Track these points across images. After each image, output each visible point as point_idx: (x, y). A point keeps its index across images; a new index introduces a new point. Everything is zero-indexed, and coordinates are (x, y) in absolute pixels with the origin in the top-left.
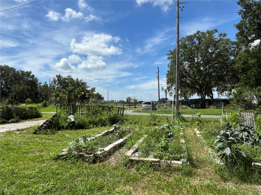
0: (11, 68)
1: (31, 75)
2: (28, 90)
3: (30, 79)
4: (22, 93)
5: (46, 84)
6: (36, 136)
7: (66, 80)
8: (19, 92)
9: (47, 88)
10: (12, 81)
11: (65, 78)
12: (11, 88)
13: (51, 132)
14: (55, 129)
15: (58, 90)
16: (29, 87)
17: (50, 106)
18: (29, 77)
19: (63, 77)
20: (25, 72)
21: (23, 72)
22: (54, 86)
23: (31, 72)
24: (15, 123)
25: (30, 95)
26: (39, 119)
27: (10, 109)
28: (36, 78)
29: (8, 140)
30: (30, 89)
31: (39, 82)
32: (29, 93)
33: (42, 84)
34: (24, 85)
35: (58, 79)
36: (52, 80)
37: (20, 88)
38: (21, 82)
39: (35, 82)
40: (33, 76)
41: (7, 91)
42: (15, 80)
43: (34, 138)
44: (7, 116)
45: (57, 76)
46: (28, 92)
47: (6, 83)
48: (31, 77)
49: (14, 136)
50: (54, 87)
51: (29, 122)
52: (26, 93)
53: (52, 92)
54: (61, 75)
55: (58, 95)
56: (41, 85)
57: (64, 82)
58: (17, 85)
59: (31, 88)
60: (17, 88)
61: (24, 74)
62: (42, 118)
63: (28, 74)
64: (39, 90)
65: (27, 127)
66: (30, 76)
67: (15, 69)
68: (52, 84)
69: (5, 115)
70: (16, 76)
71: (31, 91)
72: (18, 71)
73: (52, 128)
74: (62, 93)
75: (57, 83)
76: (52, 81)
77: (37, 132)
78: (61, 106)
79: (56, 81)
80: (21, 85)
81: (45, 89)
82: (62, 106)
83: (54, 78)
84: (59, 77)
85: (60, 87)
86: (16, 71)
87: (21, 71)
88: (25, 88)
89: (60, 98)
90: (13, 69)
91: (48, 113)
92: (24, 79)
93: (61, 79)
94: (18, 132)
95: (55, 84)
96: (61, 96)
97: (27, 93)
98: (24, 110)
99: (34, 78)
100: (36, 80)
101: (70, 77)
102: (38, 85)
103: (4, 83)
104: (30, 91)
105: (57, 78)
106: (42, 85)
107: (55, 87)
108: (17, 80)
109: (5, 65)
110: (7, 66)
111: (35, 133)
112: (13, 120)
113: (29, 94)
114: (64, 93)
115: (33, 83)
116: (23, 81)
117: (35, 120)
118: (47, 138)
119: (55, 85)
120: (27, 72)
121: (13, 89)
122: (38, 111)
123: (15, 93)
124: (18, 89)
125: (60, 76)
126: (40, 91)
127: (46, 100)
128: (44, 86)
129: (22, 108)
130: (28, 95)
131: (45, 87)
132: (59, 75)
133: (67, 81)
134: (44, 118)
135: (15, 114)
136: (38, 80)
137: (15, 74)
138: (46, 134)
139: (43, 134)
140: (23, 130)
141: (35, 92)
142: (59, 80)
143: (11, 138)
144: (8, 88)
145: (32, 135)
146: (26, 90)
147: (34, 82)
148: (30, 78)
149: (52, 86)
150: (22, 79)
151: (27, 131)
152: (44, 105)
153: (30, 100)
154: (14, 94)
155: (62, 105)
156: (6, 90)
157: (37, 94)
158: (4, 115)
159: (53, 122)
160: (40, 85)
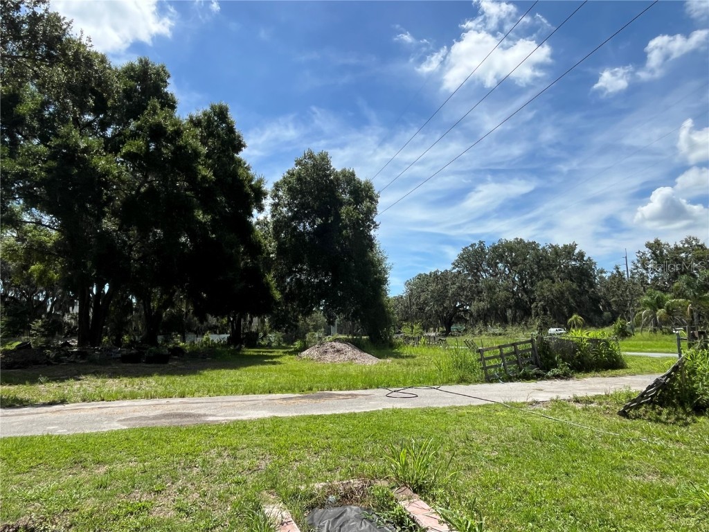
0: (529, 243)
1: (577, 251)
2: (573, 292)
3: (573, 263)
4: (559, 301)
5: (618, 272)
6: (629, 422)
7: (681, 253)
8: (552, 300)
9: (624, 284)
10: (532, 274)
11: (677, 248)
12: (533, 292)
13: (673, 418)
14: (684, 409)
15: (657, 286)
16: (575, 286)
17: (639, 334)
18: (571, 259)
19: (668, 244)
20: (560, 247)
21: (555, 248)
22: (642, 274)
23: (576, 245)
24: (562, 379)
25: (578, 306)
26: (621, 371)
27: (548, 343)
28: (589, 258)
29: (562, 424)
30: (578, 289)
31: (598, 267)
32: (574, 300)
33: (605, 273)
34: (561, 280)
35: (654, 253)
36: (635, 258)
37: (553, 289)
38: (554, 273)
39: (587, 270)
40: (581, 255)
41: (525, 298)
42: (539, 271)
43: (625, 427)
44: (541, 359)
45: (649, 246)
46: (573, 297)
47: (521, 280)
48: (577, 259)
49: (574, 417)
50: (643, 278)
51: (596, 380)
52: (568, 300)
53: (640, 295)
54: (663, 241)
55: (659, 303)
56: (604, 275)
57: (676, 260)
58: (547, 283)
59: (580, 287)
60: (546, 289)
61: (559, 254)
62: (628, 371)
63: (569, 251)
64: (600, 290)
65: (596, 393)
66: (573, 255)
67: (538, 245)
68: (636, 271)
69: (539, 357)
70: (540, 260)
71: (581, 294)
72: (544, 247)
73: (674, 405)
74: (672, 294)
75: (650, 266)
76: (636, 262)
77: (629, 411)
78: (692, 337)
79: (649, 260)
80: (554, 282)
81: (619, 287)
82: (697, 335)
83: (639, 252)
84: (656, 247)
85: (663, 278)
86: (540, 248)
87: (552, 247)
88: (565, 288)
89: (668, 309)
90: (533, 246)
91: (640, 357)
92: (560, 266)
93: (661, 252)
94: (579, 406)
95: (647, 269)
96: (672, 303)
97: (571, 300)
98: (578, 345)
99: (585, 259)
100: (590, 263)
101: (694, 243)
102: (595, 276)
103: (517, 279)
104: (579, 294)
105: (650, 251)
106: (606, 276)
107: (648, 277)
108: (543, 269)
109: (517, 239)
110: (521, 239)
111: (623, 414)
112: (556, 371)
113: (576, 302)
114: (679, 294)
115: (583, 273)
116: (558, 271)
117: (610, 374)
118: (666, 435)
119: (644, 272)
120: (565, 247)
121: (536, 294)
122: (614, 350)
123: (542, 303)
124: (548, 291)
125: (657, 243)
126: (604, 294)
127: (622, 318)
128: (613, 277)
129: (572, 341)
130: (574, 305)
131: (617, 280)
132: (655, 243)
133: (683, 255)
134: (633, 370)
135: (560, 357)
136: (595, 263)
137: (538, 257)
138: (657, 421)
139: (650, 420)
140: (588, 401)
141: (590, 298)
142: (656, 255)
143: (567, 418)
144: (526, 291)
145: (617, 420)
146: (567, 294)
147: (584, 271)
148: (575, 260)
149: (637, 276)
150: (556, 266)
151: (600, 404)
152: (620, 332)
153: (581, 319)
154: (542, 305)
155: (696, 332)
156: (522, 295)
157: (596, 300)
158: (536, 357)
159: (673, 387)
160: (601, 278)
